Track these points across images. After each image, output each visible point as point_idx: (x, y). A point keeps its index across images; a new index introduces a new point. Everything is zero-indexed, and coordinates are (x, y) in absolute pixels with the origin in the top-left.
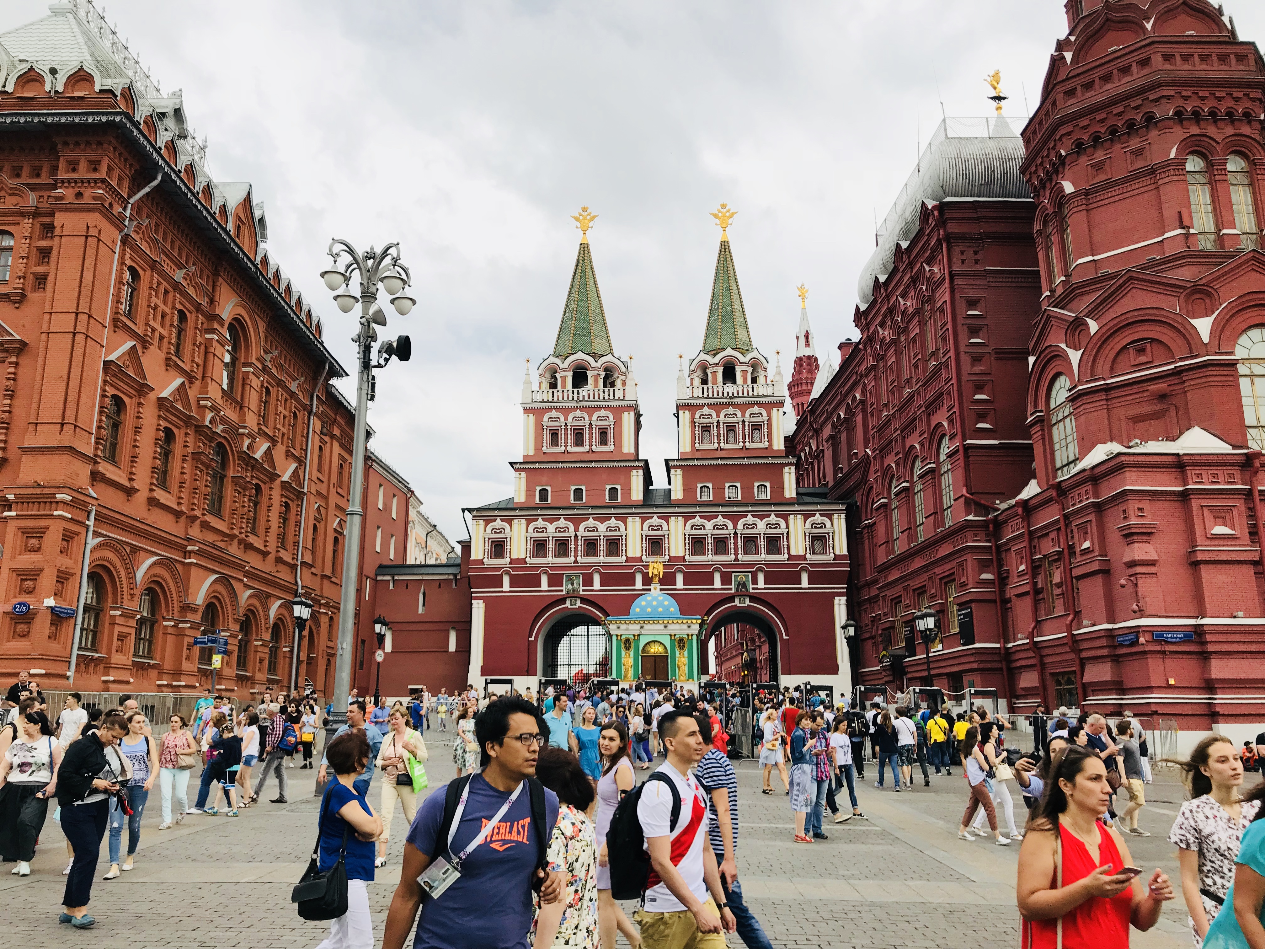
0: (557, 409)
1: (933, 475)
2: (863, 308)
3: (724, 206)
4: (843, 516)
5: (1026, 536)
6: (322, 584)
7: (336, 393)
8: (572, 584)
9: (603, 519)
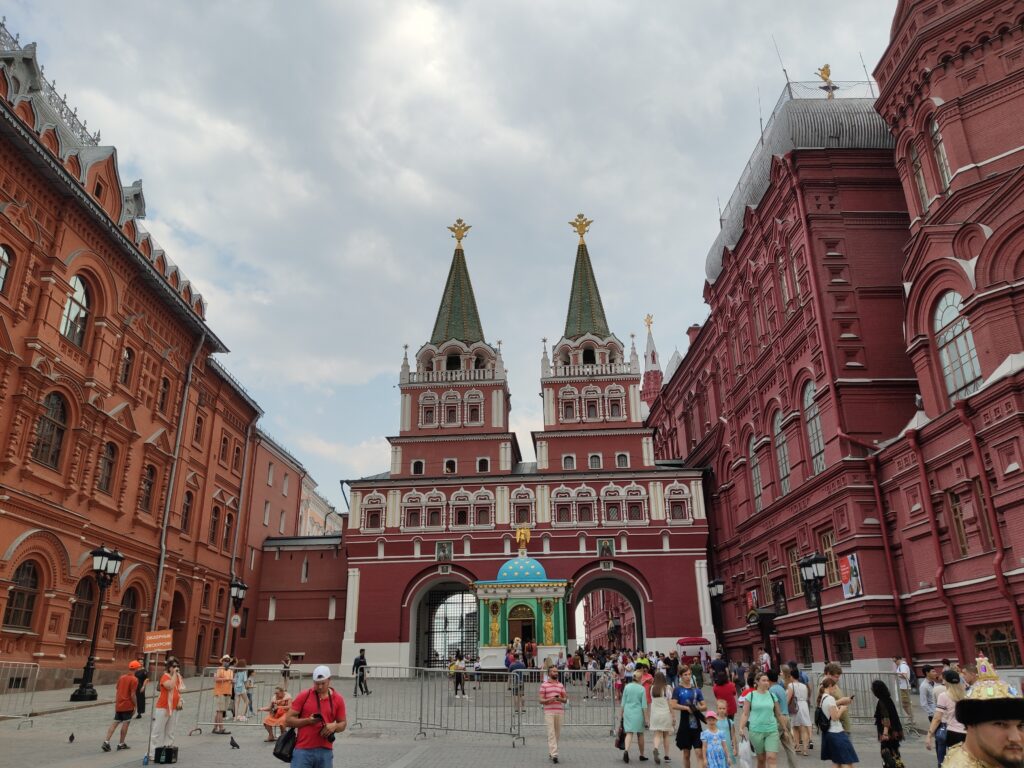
0: (432, 389)
1: (797, 424)
2: (712, 282)
3: (581, 216)
4: (700, 482)
5: (922, 470)
6: (196, 552)
7: (215, 367)
8: (444, 551)
9: (473, 488)
